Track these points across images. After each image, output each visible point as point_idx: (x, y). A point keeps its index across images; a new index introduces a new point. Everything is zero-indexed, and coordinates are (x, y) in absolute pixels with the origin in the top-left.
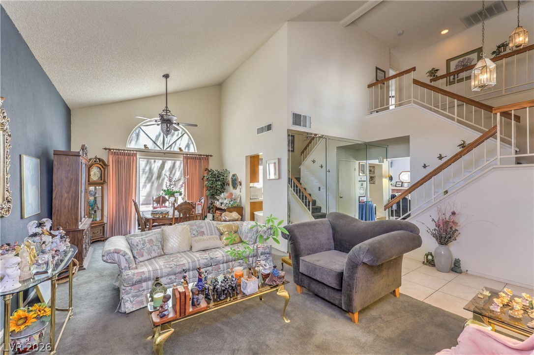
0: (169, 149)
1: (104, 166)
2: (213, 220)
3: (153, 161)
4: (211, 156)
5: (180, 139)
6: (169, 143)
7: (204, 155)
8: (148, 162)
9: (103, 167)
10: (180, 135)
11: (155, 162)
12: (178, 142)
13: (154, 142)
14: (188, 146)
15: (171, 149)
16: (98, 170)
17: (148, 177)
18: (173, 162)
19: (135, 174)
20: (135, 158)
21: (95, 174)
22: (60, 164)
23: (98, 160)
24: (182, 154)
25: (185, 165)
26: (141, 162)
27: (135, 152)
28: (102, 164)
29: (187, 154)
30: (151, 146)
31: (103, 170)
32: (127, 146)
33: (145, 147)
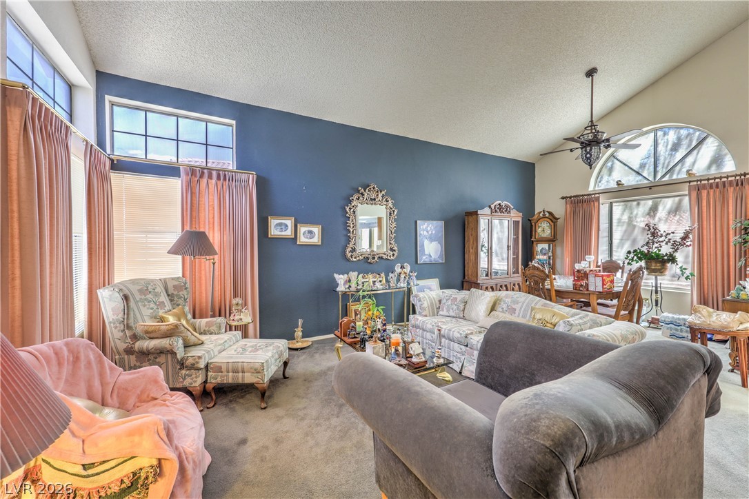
0: (667, 178)
1: (554, 220)
2: (520, 291)
3: (634, 203)
5: (695, 152)
6: (667, 168)
8: (626, 206)
9: (552, 222)
10: (694, 143)
11: (638, 204)
12: (689, 160)
13: (638, 173)
15: (671, 176)
16: (548, 225)
17: (625, 231)
18: (677, 199)
19: (597, 226)
20: (596, 204)
21: (544, 230)
22: (468, 223)
23: (546, 213)
24: (690, 182)
25: (693, 202)
26: (614, 208)
27: (597, 195)
28: (551, 218)
29: (701, 181)
30: (630, 180)
31: (552, 224)
32: (591, 188)
33: (618, 184)
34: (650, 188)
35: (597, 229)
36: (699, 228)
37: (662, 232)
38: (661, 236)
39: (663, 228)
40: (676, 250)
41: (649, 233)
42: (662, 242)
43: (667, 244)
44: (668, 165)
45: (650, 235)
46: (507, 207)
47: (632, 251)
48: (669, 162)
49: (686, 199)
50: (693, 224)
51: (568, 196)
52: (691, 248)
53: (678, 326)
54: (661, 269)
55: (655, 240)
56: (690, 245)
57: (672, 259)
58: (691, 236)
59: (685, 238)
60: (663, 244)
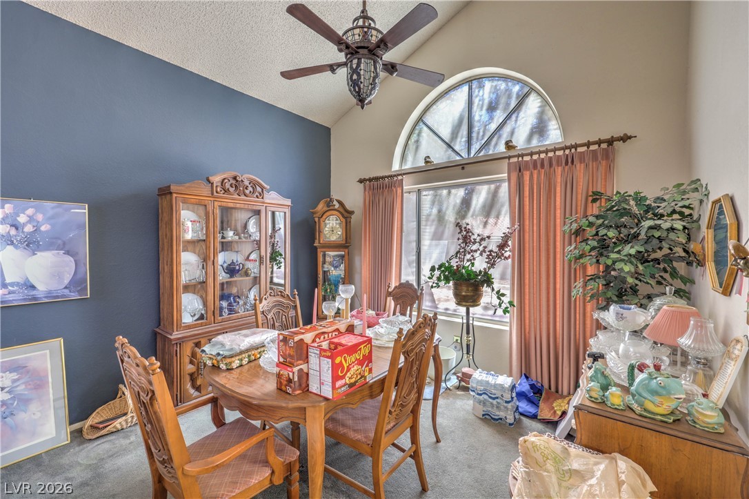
1: (346, 214)
3: (445, 192)
4: (625, 138)
5: (514, 117)
6: (482, 140)
7: (588, 144)
8: (436, 196)
9: (344, 216)
11: (449, 193)
12: (508, 128)
13: (449, 146)
14: (540, 129)
15: (488, 150)
16: (338, 221)
18: (493, 186)
19: (399, 226)
20: (399, 191)
21: (332, 228)
22: (162, 213)
23: (335, 203)
24: (509, 157)
25: (513, 190)
26: (423, 198)
27: (400, 178)
28: (342, 210)
29: (522, 156)
30: (440, 155)
31: (344, 220)
32: (396, 167)
33: (427, 162)
34: (463, 166)
35: (399, 231)
36: (520, 231)
37: (475, 236)
38: (475, 243)
39: (477, 229)
40: (493, 265)
41: (461, 237)
42: (476, 251)
43: (481, 254)
44: (483, 136)
45: (461, 241)
46: (254, 184)
47: (437, 267)
48: (484, 132)
49: (505, 186)
50: (513, 224)
51: (367, 178)
52: (510, 260)
53: (494, 399)
54: (474, 296)
55: (468, 249)
56: (509, 256)
57: (488, 281)
58: (510, 243)
59: (502, 246)
60: (476, 255)
